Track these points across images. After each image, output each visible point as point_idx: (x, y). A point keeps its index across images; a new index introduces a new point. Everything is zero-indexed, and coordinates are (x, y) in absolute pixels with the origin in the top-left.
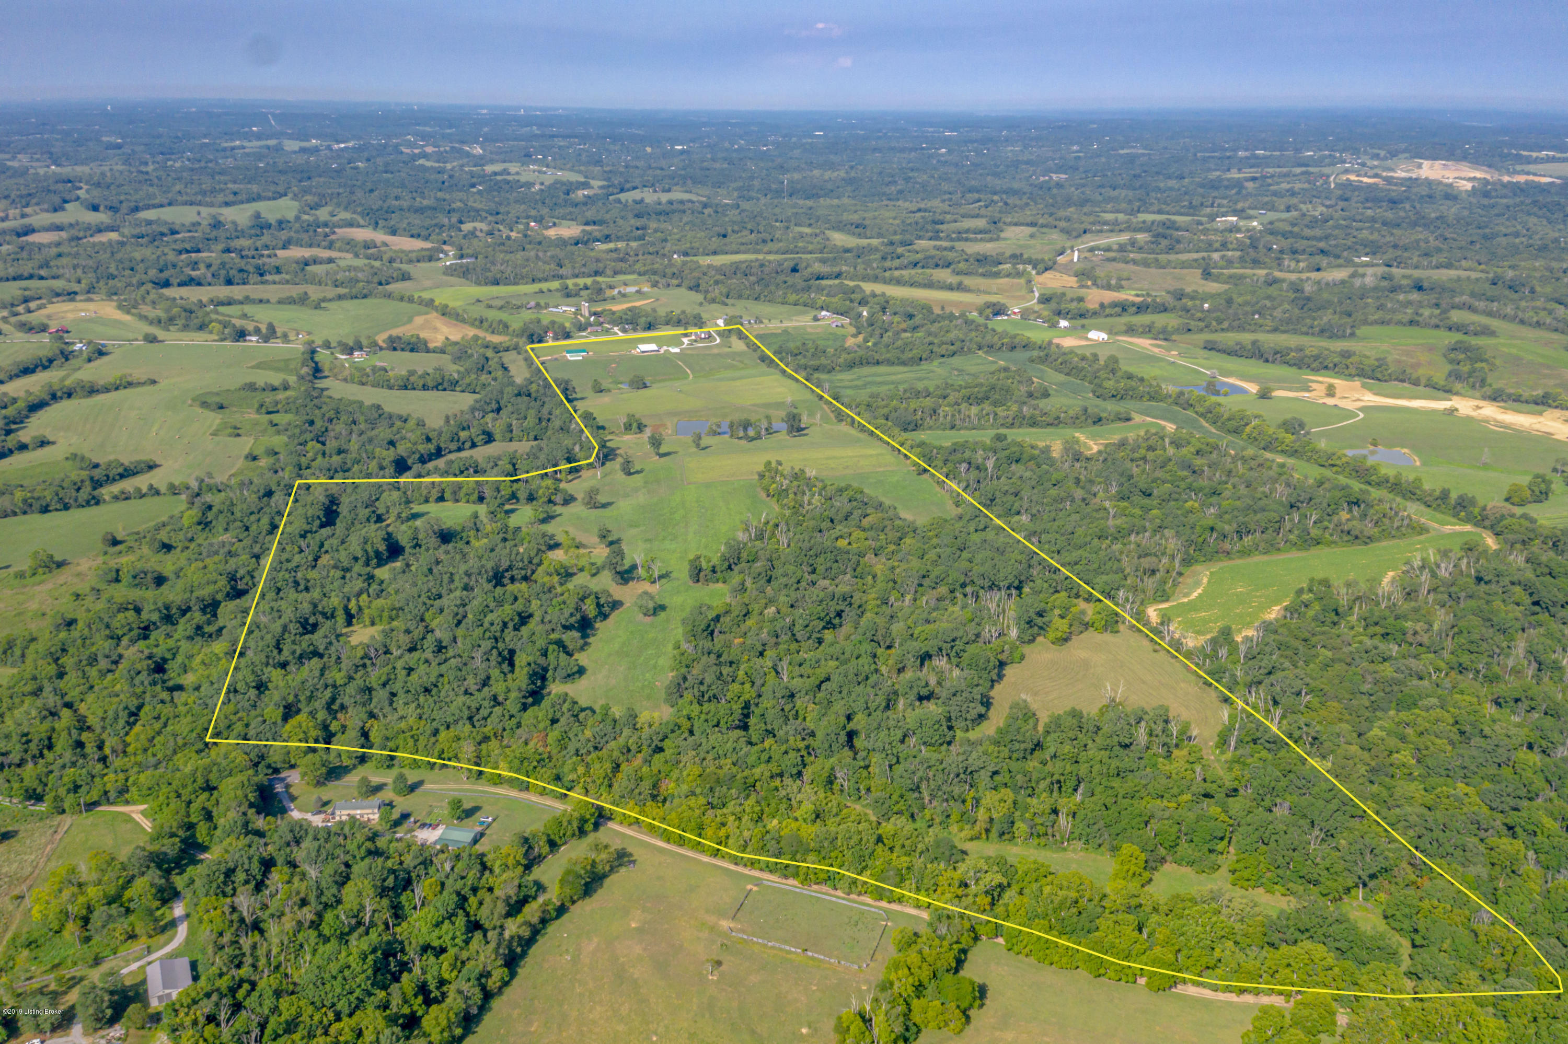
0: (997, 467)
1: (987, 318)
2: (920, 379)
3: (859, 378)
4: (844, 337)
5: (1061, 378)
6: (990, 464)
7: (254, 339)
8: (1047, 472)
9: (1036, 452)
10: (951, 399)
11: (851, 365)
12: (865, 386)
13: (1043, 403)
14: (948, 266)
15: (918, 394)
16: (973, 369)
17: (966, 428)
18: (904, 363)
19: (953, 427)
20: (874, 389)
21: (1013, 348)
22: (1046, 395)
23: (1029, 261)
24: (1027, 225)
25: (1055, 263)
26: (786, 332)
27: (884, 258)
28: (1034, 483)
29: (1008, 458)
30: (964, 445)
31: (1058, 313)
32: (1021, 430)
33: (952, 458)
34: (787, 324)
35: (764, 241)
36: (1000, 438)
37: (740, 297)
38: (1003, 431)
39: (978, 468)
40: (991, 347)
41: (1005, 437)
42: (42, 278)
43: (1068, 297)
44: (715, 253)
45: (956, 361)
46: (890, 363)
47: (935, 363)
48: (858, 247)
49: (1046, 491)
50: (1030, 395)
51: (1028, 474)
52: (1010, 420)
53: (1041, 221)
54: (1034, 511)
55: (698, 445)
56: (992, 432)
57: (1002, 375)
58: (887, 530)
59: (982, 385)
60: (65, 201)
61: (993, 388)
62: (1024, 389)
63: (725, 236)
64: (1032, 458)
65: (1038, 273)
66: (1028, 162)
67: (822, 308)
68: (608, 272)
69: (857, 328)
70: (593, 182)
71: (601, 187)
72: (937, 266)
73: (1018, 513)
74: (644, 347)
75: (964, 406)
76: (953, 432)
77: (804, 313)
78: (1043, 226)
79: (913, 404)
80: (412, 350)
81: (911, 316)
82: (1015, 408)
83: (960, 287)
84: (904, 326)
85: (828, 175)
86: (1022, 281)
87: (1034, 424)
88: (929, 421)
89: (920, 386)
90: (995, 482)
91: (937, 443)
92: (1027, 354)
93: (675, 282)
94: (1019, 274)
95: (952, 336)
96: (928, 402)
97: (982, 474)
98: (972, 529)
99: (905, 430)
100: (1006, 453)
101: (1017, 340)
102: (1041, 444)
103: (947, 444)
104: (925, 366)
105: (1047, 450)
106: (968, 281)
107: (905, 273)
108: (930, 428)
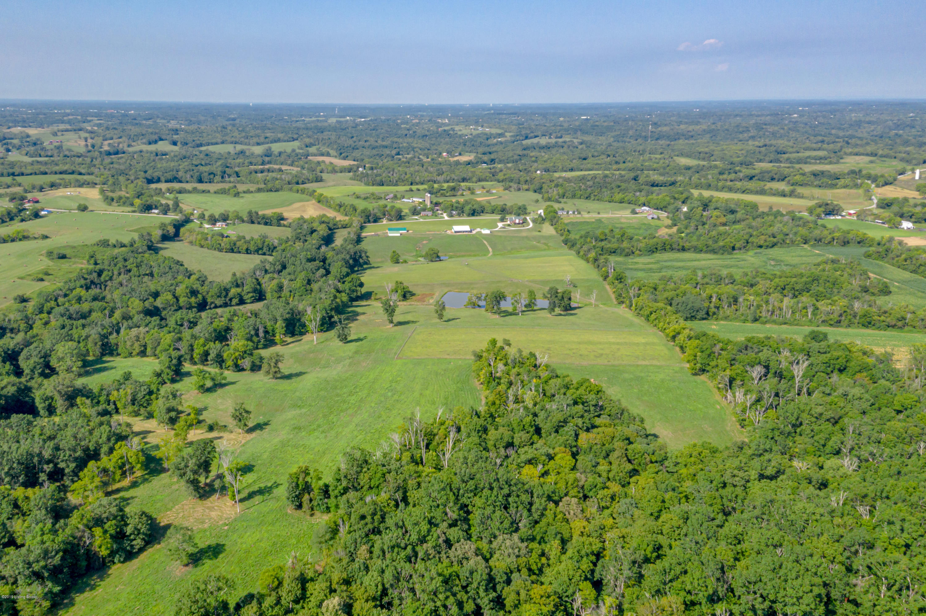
0: (810, 376)
1: (819, 216)
2: (727, 267)
3: (658, 262)
4: (658, 228)
5: (907, 275)
6: (799, 371)
7: (156, 211)
8: (887, 391)
9: (871, 361)
10: (761, 286)
11: (653, 250)
12: (660, 270)
13: (881, 301)
14: (783, 180)
15: (719, 280)
16: (795, 260)
17: (774, 322)
18: (714, 252)
19: (756, 320)
20: (669, 273)
21: (846, 243)
22: (886, 291)
23: (869, 177)
24: (867, 155)
25: (895, 180)
26: (599, 221)
27: (721, 173)
28: (865, 405)
29: (827, 364)
30: (761, 344)
31: (902, 216)
32: (850, 330)
33: (741, 357)
34: (603, 215)
35: (617, 163)
36: (815, 337)
37: (574, 196)
38: (824, 329)
39: (780, 375)
40: (819, 240)
41: (825, 336)
42: (80, 174)
43: (912, 202)
44: (572, 170)
45: (775, 252)
46: (697, 250)
47: (751, 253)
48: (698, 166)
49: (884, 420)
50: (865, 290)
51: (856, 391)
52: (835, 317)
53: (880, 152)
54: (865, 454)
55: (441, 316)
56: (807, 329)
57: (828, 267)
58: (613, 457)
59: (801, 275)
60: (161, 139)
61: (816, 279)
62: (856, 283)
63: (585, 159)
64: (864, 368)
65: (878, 186)
66: (869, 123)
67: (644, 205)
68: (474, 179)
69: (673, 220)
70: (507, 134)
71: (511, 136)
72: (773, 179)
73: (838, 452)
74: (457, 228)
75: (774, 297)
76: (757, 325)
77: (625, 208)
78: (882, 156)
79: (709, 290)
80: (266, 224)
81: (733, 212)
82: (843, 302)
83: (792, 194)
84: (723, 220)
85: (691, 128)
86: (861, 191)
87: (868, 323)
88: (728, 311)
89: (724, 272)
90: (804, 397)
91: (724, 336)
92: (863, 250)
93: (526, 187)
94: (857, 186)
95: (775, 229)
96: (727, 289)
97: (783, 385)
98: (754, 474)
99: (692, 318)
100: (824, 358)
101: (850, 236)
102: (879, 350)
103: (741, 338)
104: (737, 255)
105: (886, 359)
106: (800, 190)
107: (739, 184)
108: (726, 318)
